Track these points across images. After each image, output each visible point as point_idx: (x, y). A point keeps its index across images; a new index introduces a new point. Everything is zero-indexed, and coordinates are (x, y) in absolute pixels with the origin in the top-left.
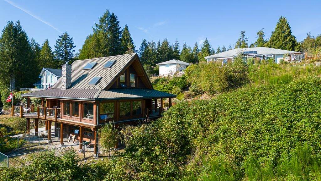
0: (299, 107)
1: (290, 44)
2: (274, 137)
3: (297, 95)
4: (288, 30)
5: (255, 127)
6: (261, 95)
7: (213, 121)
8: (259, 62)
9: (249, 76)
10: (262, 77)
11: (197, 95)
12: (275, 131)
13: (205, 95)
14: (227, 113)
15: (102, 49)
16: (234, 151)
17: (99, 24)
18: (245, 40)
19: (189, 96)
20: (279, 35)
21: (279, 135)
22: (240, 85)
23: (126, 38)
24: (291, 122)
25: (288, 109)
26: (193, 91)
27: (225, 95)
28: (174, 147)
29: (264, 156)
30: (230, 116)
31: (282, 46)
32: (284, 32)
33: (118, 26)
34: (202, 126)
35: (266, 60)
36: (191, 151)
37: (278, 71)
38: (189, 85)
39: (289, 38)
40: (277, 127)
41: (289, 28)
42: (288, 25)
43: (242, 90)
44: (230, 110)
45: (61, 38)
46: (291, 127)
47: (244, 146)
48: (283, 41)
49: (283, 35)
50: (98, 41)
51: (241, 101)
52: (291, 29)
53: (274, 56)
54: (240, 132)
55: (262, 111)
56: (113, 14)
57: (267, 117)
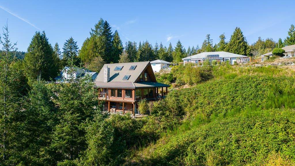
0: (237, 91)
1: (243, 48)
2: (225, 105)
3: (237, 85)
4: (241, 38)
5: (216, 100)
6: (219, 85)
7: (195, 99)
8: (220, 63)
9: (213, 73)
10: (221, 74)
11: (181, 85)
12: (226, 102)
13: (186, 85)
14: (202, 94)
15: (99, 50)
16: (207, 112)
17: (95, 30)
18: (210, 41)
19: (176, 86)
20: (235, 41)
21: (227, 103)
22: (208, 79)
23: (117, 41)
24: (233, 98)
25: (232, 92)
26: (179, 83)
27: (199, 85)
28: (176, 111)
29: (220, 113)
30: (204, 96)
31: (237, 49)
32: (239, 39)
33: (110, 31)
34: (189, 101)
35: (224, 62)
36: (184, 114)
37: (231, 71)
38: (175, 79)
39: (242, 43)
40: (227, 100)
41: (242, 36)
42: (242, 33)
43: (209, 82)
44: (204, 93)
45: (68, 41)
46: (233, 100)
47: (211, 109)
48: (238, 46)
49: (238, 41)
50: (96, 43)
51: (209, 88)
52: (244, 37)
53: (230, 59)
54: (209, 104)
55: (220, 93)
56: (106, 22)
57: (222, 96)
